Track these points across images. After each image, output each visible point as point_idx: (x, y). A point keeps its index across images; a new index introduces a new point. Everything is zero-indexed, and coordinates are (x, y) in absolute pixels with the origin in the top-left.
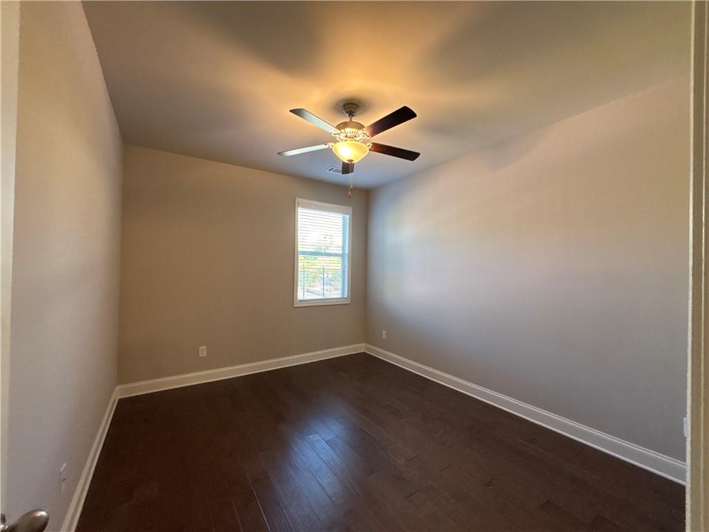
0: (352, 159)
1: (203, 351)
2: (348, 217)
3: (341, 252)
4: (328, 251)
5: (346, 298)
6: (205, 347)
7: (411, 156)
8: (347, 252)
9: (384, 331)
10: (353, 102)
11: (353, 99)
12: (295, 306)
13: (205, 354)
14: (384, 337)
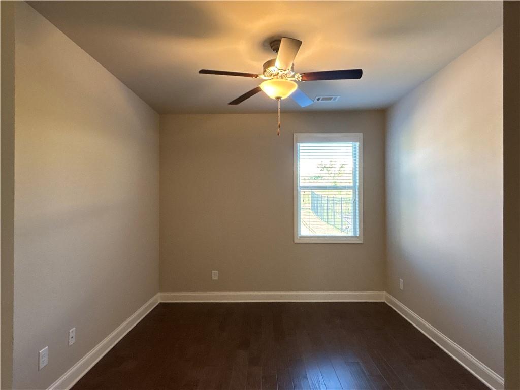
0: (280, 96)
1: (215, 275)
2: (358, 144)
3: (352, 185)
4: (338, 185)
5: (356, 237)
6: (217, 272)
7: (356, 74)
8: (358, 184)
9: (401, 280)
10: (274, 40)
11: (272, 37)
12: (295, 242)
13: (217, 278)
14: (401, 287)
